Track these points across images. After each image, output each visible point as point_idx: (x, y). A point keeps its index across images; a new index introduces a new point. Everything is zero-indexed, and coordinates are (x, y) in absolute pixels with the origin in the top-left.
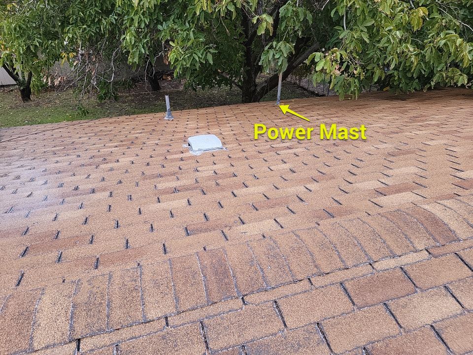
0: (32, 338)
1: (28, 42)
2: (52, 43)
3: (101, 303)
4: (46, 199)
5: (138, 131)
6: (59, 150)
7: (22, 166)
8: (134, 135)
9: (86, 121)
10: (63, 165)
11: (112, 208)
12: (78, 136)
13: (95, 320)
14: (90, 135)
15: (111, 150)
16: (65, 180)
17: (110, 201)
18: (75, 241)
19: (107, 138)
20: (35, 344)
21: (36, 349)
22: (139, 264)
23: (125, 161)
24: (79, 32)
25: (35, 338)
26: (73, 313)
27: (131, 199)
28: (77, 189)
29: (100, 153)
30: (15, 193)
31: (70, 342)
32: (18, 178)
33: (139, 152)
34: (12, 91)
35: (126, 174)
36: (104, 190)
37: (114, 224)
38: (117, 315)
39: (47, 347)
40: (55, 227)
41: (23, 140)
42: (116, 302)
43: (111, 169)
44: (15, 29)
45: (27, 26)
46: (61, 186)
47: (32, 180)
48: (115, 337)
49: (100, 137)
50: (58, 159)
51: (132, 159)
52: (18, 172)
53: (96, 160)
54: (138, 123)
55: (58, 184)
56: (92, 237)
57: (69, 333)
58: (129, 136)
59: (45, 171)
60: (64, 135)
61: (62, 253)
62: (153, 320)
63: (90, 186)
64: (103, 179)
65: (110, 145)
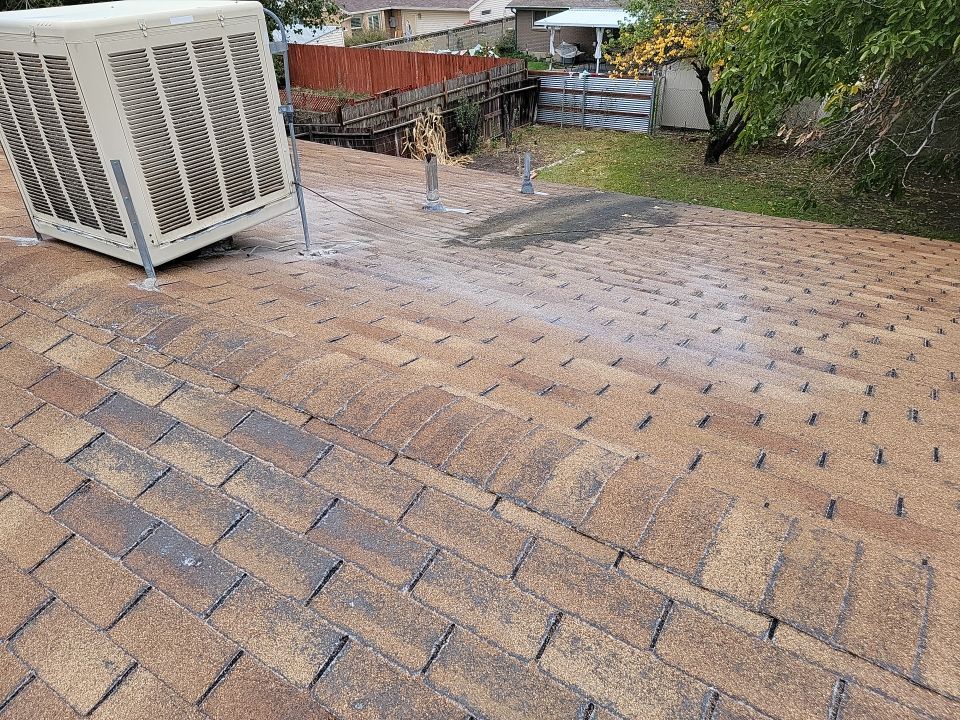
0: (703, 564)
1: (785, 55)
2: (828, 61)
3: (832, 586)
4: (742, 348)
5: (950, 280)
6: (770, 268)
7: (706, 277)
8: (940, 286)
9: (828, 226)
10: (776, 298)
11: (870, 419)
12: (810, 252)
13: (814, 607)
14: (837, 256)
15: (879, 300)
16: (778, 328)
17: (868, 403)
18: (791, 447)
19: (871, 274)
20: (705, 578)
21: (704, 584)
22: (925, 562)
23: (909, 334)
24: (896, 43)
25: (707, 568)
26: (777, 568)
27: (915, 418)
28: (799, 351)
29: (852, 300)
30: (694, 317)
31: (760, 613)
32: (699, 294)
33: (948, 326)
34: (694, 140)
35: (909, 363)
36: (855, 375)
37: (872, 452)
38: (860, 629)
39: (721, 595)
40: (756, 404)
41: (711, 232)
42: (864, 604)
43: (876, 341)
44: (773, 29)
45: (796, 26)
46: (771, 334)
47: (721, 306)
48: (844, 665)
49: (857, 268)
50: (769, 284)
51: (927, 335)
52: (700, 284)
53: (843, 310)
54: (951, 260)
55: (764, 330)
56: (824, 457)
57: (763, 597)
58: (926, 285)
59: (745, 297)
60: (782, 242)
61: (764, 455)
62: (935, 692)
63: (826, 357)
64: (855, 354)
65: (877, 289)
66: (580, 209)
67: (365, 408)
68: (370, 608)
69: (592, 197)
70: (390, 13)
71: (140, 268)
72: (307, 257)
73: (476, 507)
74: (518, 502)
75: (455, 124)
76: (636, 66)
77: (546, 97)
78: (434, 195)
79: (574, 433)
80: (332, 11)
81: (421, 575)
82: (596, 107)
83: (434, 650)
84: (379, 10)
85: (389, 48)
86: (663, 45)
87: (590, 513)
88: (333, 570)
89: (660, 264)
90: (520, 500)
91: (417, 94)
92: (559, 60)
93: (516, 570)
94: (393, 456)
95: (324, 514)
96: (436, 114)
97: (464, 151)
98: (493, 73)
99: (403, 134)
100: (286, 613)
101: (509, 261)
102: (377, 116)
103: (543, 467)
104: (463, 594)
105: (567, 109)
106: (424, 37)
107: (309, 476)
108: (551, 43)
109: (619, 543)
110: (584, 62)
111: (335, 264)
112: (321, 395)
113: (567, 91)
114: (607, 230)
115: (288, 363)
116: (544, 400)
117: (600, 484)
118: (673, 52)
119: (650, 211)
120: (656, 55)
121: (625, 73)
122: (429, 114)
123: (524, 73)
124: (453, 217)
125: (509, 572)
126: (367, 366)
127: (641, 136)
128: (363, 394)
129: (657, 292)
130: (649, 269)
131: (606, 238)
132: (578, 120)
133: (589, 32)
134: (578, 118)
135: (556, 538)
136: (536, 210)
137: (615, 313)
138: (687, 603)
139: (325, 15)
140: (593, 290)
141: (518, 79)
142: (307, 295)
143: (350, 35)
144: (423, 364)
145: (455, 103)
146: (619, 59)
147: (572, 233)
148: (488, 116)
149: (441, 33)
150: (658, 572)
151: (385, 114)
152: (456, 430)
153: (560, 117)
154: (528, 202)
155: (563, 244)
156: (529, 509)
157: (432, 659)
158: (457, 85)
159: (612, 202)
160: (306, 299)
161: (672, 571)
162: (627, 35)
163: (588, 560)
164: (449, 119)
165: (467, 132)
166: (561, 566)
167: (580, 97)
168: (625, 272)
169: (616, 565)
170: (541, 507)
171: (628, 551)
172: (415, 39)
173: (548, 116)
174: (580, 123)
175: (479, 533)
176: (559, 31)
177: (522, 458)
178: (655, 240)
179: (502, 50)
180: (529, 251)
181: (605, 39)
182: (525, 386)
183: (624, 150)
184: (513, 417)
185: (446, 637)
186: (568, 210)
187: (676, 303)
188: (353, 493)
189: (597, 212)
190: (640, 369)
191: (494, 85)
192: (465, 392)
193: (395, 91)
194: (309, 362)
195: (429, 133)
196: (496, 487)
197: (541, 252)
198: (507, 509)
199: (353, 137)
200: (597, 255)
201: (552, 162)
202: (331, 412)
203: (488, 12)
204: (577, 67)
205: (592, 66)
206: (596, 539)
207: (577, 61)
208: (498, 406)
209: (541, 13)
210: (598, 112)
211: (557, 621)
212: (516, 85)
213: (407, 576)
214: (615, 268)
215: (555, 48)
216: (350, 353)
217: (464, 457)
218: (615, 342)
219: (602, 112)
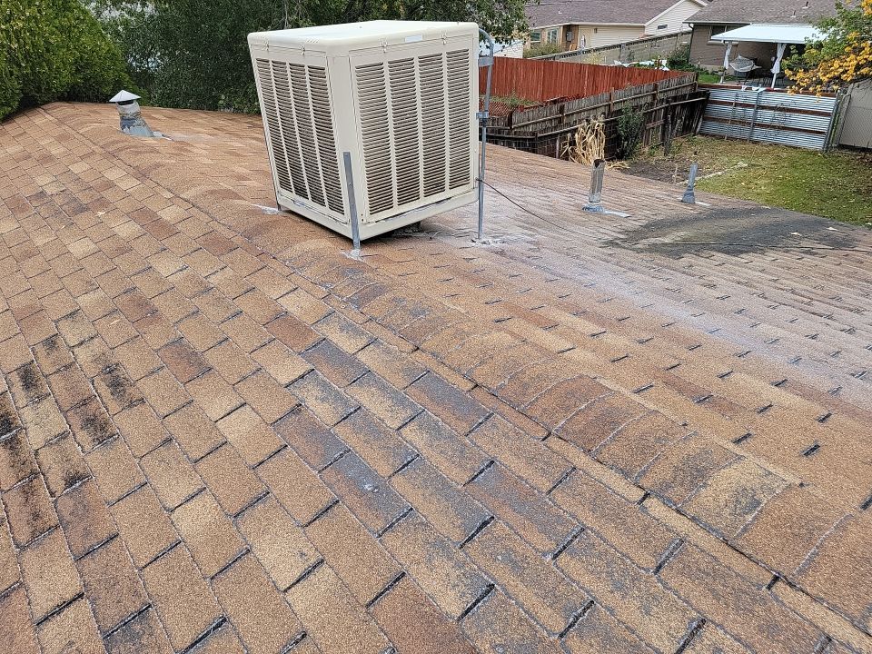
66: (744, 222)
67: (525, 386)
68: (516, 566)
69: (758, 211)
70: (568, 28)
71: (350, 241)
72: (478, 244)
73: (623, 497)
74: (667, 502)
75: (616, 131)
76: (820, 82)
77: (715, 110)
78: (596, 198)
79: (731, 446)
80: (521, 29)
81: (564, 548)
82: (768, 122)
83: (571, 620)
84: (558, 27)
85: (563, 60)
86: (855, 62)
87: (745, 530)
88: (485, 524)
89: (834, 288)
90: (670, 501)
91: (584, 103)
92: (732, 73)
93: (660, 567)
94: (546, 433)
95: (481, 472)
96: (599, 122)
97: (620, 157)
98: (662, 84)
99: (565, 139)
100: (443, 550)
101: (666, 267)
102: (544, 121)
103: (697, 473)
104: (604, 575)
105: (733, 122)
106: (597, 50)
107: (470, 436)
108: (726, 58)
109: (775, 567)
110: (760, 77)
111: (502, 253)
112: (486, 368)
113: (737, 105)
114: (773, 248)
115: (461, 335)
116: (700, 409)
117: (759, 503)
118: (864, 71)
119: (823, 232)
120: (845, 72)
121: (807, 89)
122: (593, 121)
123: (693, 86)
124: (612, 219)
125: (653, 566)
126: (528, 349)
127: (815, 153)
128: (523, 372)
129: (829, 317)
130: (820, 292)
131: (771, 255)
132: (744, 133)
133: (770, 47)
134: (745, 132)
135: (706, 546)
136: (696, 219)
137: (780, 333)
138: (848, 646)
139: (515, 32)
140: (757, 306)
141: (687, 91)
142: (477, 277)
143: (529, 48)
144: (578, 354)
145: (619, 112)
146: (801, 75)
147: (734, 245)
148: (651, 125)
149: (614, 47)
150: (817, 607)
151: (551, 120)
152: (609, 421)
153: (726, 129)
154: (689, 211)
155: (724, 256)
156: (678, 511)
157: (570, 627)
158: (623, 96)
159: (780, 218)
160: (476, 281)
161: (833, 608)
162: (813, 51)
163: (737, 575)
164: (611, 127)
165: (626, 139)
166: (708, 574)
167: (751, 111)
168: (793, 292)
169: (769, 587)
170: (691, 512)
171: (785, 577)
172: (589, 51)
173: (712, 127)
174: (747, 136)
175: (624, 523)
176: (737, 45)
177: (675, 460)
178: (829, 262)
179: (672, 63)
180: (687, 259)
181: (787, 53)
182: (680, 392)
183: (793, 166)
184: (667, 419)
185: (584, 611)
186: (731, 222)
187: (851, 331)
188: (507, 459)
189: (763, 227)
190: (808, 394)
191: (660, 96)
192: (620, 387)
193: (563, 99)
194: (477, 336)
195: (590, 139)
196: (645, 483)
197: (701, 261)
198: (654, 506)
199: (520, 139)
200: (761, 271)
201: (711, 173)
202: (494, 384)
203: (664, 27)
204: (751, 81)
205: (767, 81)
206: (750, 558)
207: (751, 75)
208: (652, 406)
209: (719, 28)
210: (768, 126)
211: (699, 627)
212: (683, 97)
213: (550, 545)
214: (782, 287)
215: (730, 61)
216: (512, 334)
217: (615, 448)
218: (779, 362)
219: (774, 127)
